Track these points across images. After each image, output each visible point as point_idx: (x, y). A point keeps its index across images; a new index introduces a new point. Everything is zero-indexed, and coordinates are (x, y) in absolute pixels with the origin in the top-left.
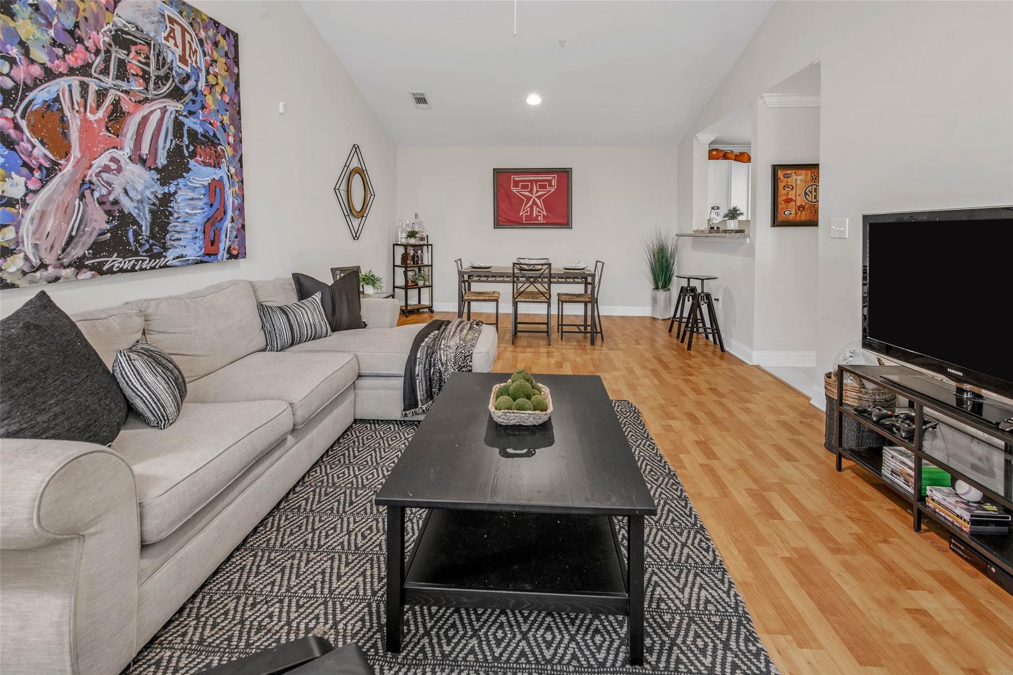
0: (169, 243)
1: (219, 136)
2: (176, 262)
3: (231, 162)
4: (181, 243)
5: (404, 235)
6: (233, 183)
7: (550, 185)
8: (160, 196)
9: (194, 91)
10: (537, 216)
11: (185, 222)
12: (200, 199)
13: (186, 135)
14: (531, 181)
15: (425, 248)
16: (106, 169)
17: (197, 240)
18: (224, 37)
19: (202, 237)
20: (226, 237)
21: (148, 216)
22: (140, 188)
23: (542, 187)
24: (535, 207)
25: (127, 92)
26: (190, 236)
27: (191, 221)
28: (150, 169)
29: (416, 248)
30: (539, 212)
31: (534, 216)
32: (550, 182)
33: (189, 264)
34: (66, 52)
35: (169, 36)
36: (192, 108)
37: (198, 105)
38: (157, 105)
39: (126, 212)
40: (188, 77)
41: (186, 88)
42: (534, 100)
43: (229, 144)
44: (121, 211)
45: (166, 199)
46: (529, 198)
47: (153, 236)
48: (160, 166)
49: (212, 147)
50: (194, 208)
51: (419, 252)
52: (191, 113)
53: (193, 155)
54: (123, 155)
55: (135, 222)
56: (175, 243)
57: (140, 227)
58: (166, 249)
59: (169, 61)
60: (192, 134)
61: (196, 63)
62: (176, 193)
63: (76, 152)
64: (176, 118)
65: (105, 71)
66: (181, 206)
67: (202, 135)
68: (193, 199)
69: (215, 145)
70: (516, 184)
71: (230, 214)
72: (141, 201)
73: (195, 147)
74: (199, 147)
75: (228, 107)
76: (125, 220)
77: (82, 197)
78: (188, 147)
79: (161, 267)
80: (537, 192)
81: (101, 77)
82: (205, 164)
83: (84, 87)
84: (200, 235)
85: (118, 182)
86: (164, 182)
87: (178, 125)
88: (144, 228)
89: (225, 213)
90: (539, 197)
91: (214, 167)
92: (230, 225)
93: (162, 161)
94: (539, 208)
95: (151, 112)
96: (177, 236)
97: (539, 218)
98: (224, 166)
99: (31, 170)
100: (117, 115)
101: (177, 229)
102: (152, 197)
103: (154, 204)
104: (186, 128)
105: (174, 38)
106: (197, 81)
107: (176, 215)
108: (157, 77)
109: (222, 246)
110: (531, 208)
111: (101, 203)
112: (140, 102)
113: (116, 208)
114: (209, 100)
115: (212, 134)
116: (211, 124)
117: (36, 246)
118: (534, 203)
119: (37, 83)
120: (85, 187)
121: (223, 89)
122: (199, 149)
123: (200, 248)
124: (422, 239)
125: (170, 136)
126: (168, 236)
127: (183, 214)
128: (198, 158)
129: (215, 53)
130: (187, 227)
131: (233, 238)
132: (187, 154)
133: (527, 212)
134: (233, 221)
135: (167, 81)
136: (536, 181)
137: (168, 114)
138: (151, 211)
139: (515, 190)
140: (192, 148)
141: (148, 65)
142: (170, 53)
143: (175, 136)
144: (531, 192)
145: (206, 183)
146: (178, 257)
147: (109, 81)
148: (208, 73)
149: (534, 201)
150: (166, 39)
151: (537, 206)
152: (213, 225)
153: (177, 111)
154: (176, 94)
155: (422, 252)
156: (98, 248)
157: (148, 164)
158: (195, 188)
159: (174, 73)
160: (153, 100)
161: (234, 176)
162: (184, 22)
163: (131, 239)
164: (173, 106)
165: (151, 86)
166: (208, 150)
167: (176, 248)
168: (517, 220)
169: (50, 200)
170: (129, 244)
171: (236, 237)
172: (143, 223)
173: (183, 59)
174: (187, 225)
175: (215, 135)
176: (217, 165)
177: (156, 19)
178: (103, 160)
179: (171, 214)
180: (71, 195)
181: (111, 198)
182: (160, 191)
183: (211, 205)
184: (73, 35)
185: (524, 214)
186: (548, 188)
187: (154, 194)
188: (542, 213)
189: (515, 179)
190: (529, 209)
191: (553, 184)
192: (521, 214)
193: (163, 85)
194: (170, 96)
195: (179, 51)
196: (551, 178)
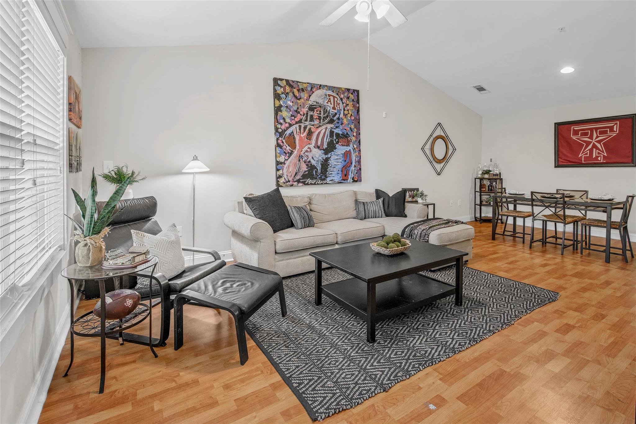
0: (328, 175)
1: (349, 134)
2: (330, 182)
3: (354, 143)
4: (332, 175)
5: (480, 172)
6: (355, 151)
7: (612, 131)
8: (324, 159)
9: (338, 119)
10: (597, 157)
11: (334, 167)
12: (340, 159)
13: (335, 136)
14: (591, 130)
15: (498, 181)
16: (307, 151)
17: (339, 174)
18: (352, 94)
19: (341, 173)
20: (352, 173)
21: (320, 166)
22: (317, 156)
23: (603, 133)
24: (594, 150)
25: (313, 125)
26: (336, 173)
27: (336, 167)
28: (321, 150)
29: (492, 181)
30: (599, 153)
31: (594, 156)
32: (611, 129)
33: (335, 183)
34: (295, 117)
35: (328, 101)
36: (337, 125)
37: (340, 123)
38: (324, 127)
39: (313, 165)
40: (336, 114)
41: (335, 118)
42: (567, 70)
43: (354, 136)
44: (311, 164)
45: (327, 160)
46: (588, 143)
47: (322, 173)
48: (324, 148)
49: (346, 139)
50: (338, 163)
52: (337, 127)
53: (337, 143)
54: (312, 146)
55: (316, 168)
56: (330, 175)
57: (317, 170)
58: (327, 177)
59: (328, 110)
60: (337, 135)
61: (339, 108)
62: (330, 157)
63: (298, 147)
64: (331, 130)
65: (306, 120)
66: (332, 162)
67: (341, 135)
68: (337, 159)
69: (347, 137)
70: (576, 133)
71: (354, 164)
72: (318, 161)
73: (339, 140)
74: (340, 139)
75: (353, 121)
76: (311, 168)
77: (299, 161)
78: (335, 140)
79: (324, 184)
80: (597, 137)
81: (305, 122)
82: (343, 145)
83: (300, 127)
85: (310, 155)
86: (326, 153)
87: (332, 133)
88: (319, 170)
89: (351, 163)
90: (599, 142)
91: (347, 146)
92: (353, 168)
93: (325, 146)
94: (599, 150)
95: (322, 130)
96: (331, 173)
97: (599, 158)
98: (351, 145)
99: (286, 154)
100: (310, 133)
101: (331, 170)
102: (321, 159)
103: (322, 162)
104: (335, 133)
105: (330, 102)
106: (340, 115)
107: (330, 165)
108: (324, 117)
109: (350, 177)
110: (591, 150)
111: (305, 162)
112: (318, 127)
113: (309, 163)
114: (345, 121)
115: (346, 133)
116: (345, 129)
117: (287, 175)
118: (594, 146)
119: (287, 128)
120: (301, 157)
121: (351, 115)
122: (340, 140)
123: (340, 177)
124: (496, 175)
125: (329, 137)
126: (327, 173)
127: (333, 165)
128: (340, 144)
129: (348, 101)
130: (335, 170)
131: (355, 174)
132: (335, 143)
133: (587, 154)
134: (355, 167)
135: (327, 118)
136: (596, 129)
137: (328, 129)
138: (321, 164)
139: (574, 137)
140: (337, 140)
141: (320, 114)
142: (329, 107)
143: (330, 137)
144: (591, 137)
145: (343, 153)
146: (331, 180)
147: (307, 123)
148: (344, 110)
149: (594, 145)
150: (327, 103)
151: (597, 148)
152: (346, 168)
153: (331, 128)
154: (331, 121)
156: (304, 176)
157: (320, 148)
158: (338, 155)
159: (330, 114)
160: (322, 126)
161: (356, 149)
162: (335, 95)
163: (314, 173)
164: (329, 126)
165: (322, 121)
166: (344, 140)
167: (330, 177)
168: (577, 161)
169: (291, 162)
170: (314, 175)
171: (357, 173)
172: (318, 168)
173: (334, 108)
174: (335, 168)
175: (347, 134)
176: (348, 145)
177: (323, 97)
178: (306, 148)
179: (329, 165)
180: (296, 160)
181: (308, 160)
182: (325, 157)
183: (345, 161)
184: (297, 112)
185: (583, 156)
186: (608, 133)
187: (322, 158)
188: (602, 154)
189: (575, 129)
190: (588, 151)
191: (615, 129)
192: (580, 156)
193: (326, 119)
194: (329, 123)
195: (332, 106)
196: (612, 125)
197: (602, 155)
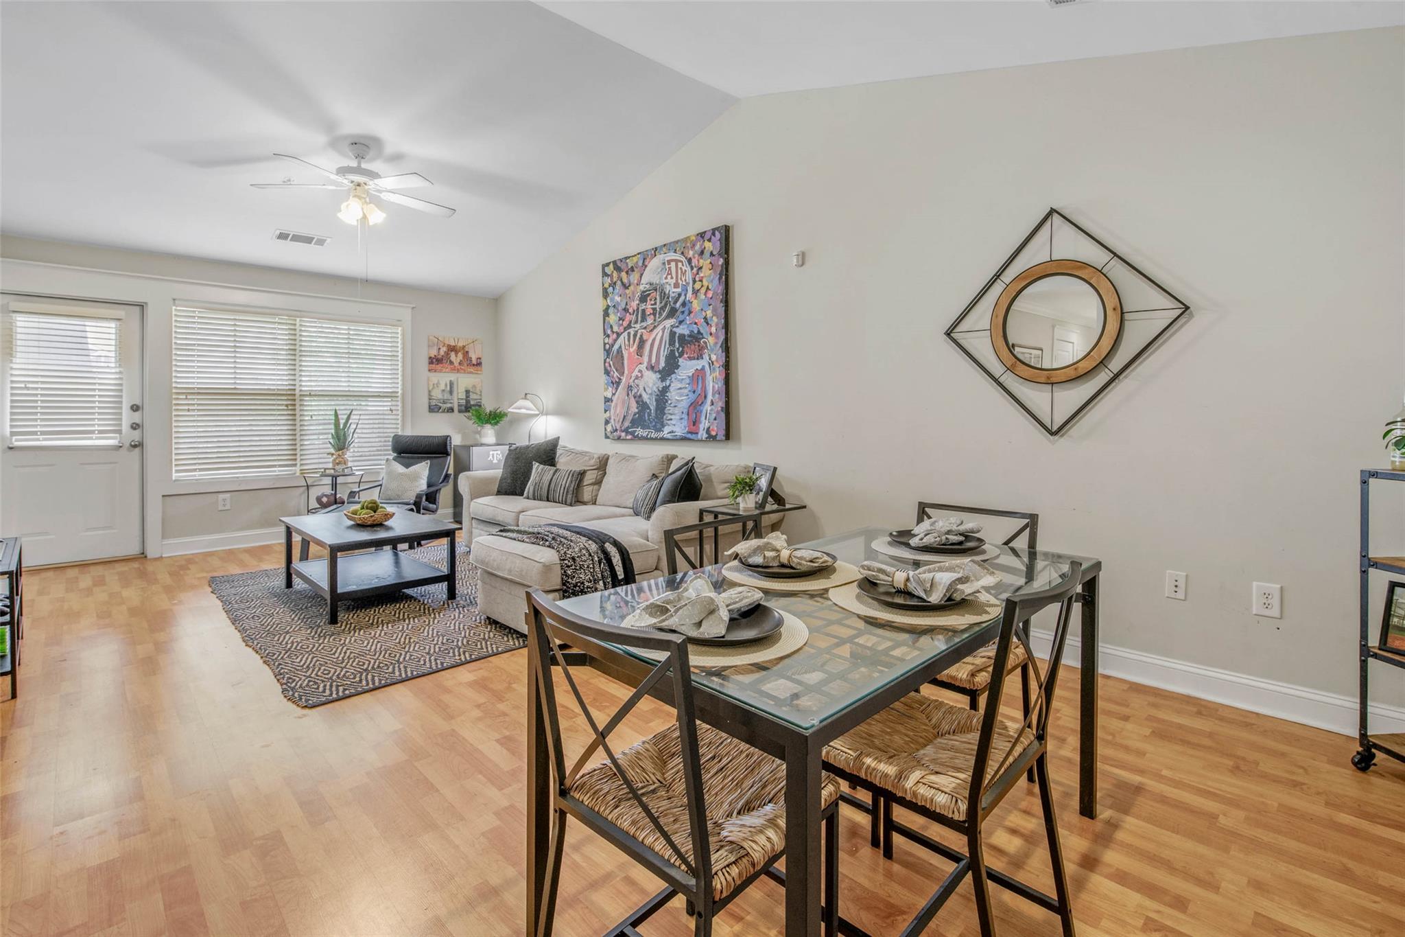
0: (665, 422)
1: (702, 331)
2: (669, 436)
3: (712, 350)
4: (672, 422)
6: (714, 369)
8: (660, 389)
9: (684, 304)
11: (675, 406)
12: (686, 388)
13: (677, 341)
16: (637, 378)
17: (683, 420)
19: (686, 417)
20: (706, 419)
21: (655, 403)
22: (651, 385)
25: (645, 328)
26: (678, 417)
27: (679, 406)
28: (656, 372)
33: (677, 440)
35: (668, 274)
36: (681, 318)
37: (686, 313)
38: (661, 327)
39: (644, 401)
40: (680, 295)
41: (678, 305)
43: (711, 334)
44: (642, 401)
45: (665, 390)
47: (656, 417)
48: (661, 368)
49: (696, 343)
50: (681, 396)
52: (681, 322)
53: (681, 355)
54: (643, 367)
55: (649, 408)
56: (669, 422)
57: (651, 410)
58: (663, 426)
59: (667, 292)
60: (682, 337)
61: (686, 280)
62: (670, 385)
63: (626, 372)
64: (671, 330)
65: (637, 322)
66: (673, 395)
67: (689, 336)
68: (680, 389)
69: (698, 340)
71: (710, 397)
72: (651, 394)
73: (683, 348)
74: (686, 346)
75: (711, 302)
76: (643, 406)
77: (628, 395)
78: (678, 349)
79: (660, 439)
81: (635, 325)
82: (690, 358)
83: (629, 333)
84: (685, 416)
85: (641, 383)
86: (663, 379)
87: (672, 334)
88: (652, 411)
89: (705, 397)
91: (698, 359)
92: (709, 408)
93: (662, 364)
95: (657, 334)
96: (670, 417)
98: (706, 357)
99: (613, 384)
100: (642, 342)
101: (670, 412)
102: (656, 390)
103: (657, 395)
104: (677, 335)
105: (671, 274)
106: (685, 295)
107: (669, 402)
108: (660, 309)
109: (701, 426)
111: (635, 397)
112: (651, 331)
113: (640, 400)
115: (696, 332)
116: (696, 323)
117: (614, 420)
120: (630, 388)
121: (708, 287)
122: (686, 349)
123: (685, 427)
125: (667, 346)
126: (665, 417)
127: (674, 401)
128: (685, 356)
129: (701, 260)
130: (676, 411)
131: (712, 420)
132: (677, 354)
134: (713, 404)
135: (666, 308)
137: (666, 330)
138: (656, 400)
140: (681, 349)
141: (655, 304)
142: (668, 286)
143: (670, 345)
145: (691, 374)
146: (670, 432)
147: (638, 326)
150: (666, 278)
152: (695, 408)
153: (672, 326)
154: (672, 314)
156: (634, 423)
157: (655, 369)
158: (683, 379)
159: (670, 299)
160: (658, 325)
161: (715, 363)
162: (678, 256)
163: (647, 418)
164: (669, 323)
165: (657, 316)
166: (693, 347)
167: (669, 425)
169: (618, 397)
170: (645, 421)
171: (715, 419)
172: (652, 408)
173: (676, 286)
174: (676, 408)
175: (699, 332)
176: (700, 357)
177: (660, 269)
178: (636, 373)
179: (667, 401)
180: (625, 393)
181: (638, 394)
182: (661, 385)
183: (694, 392)
184: (626, 310)
187: (658, 388)
193: (664, 311)
194: (668, 317)
195: (674, 281)
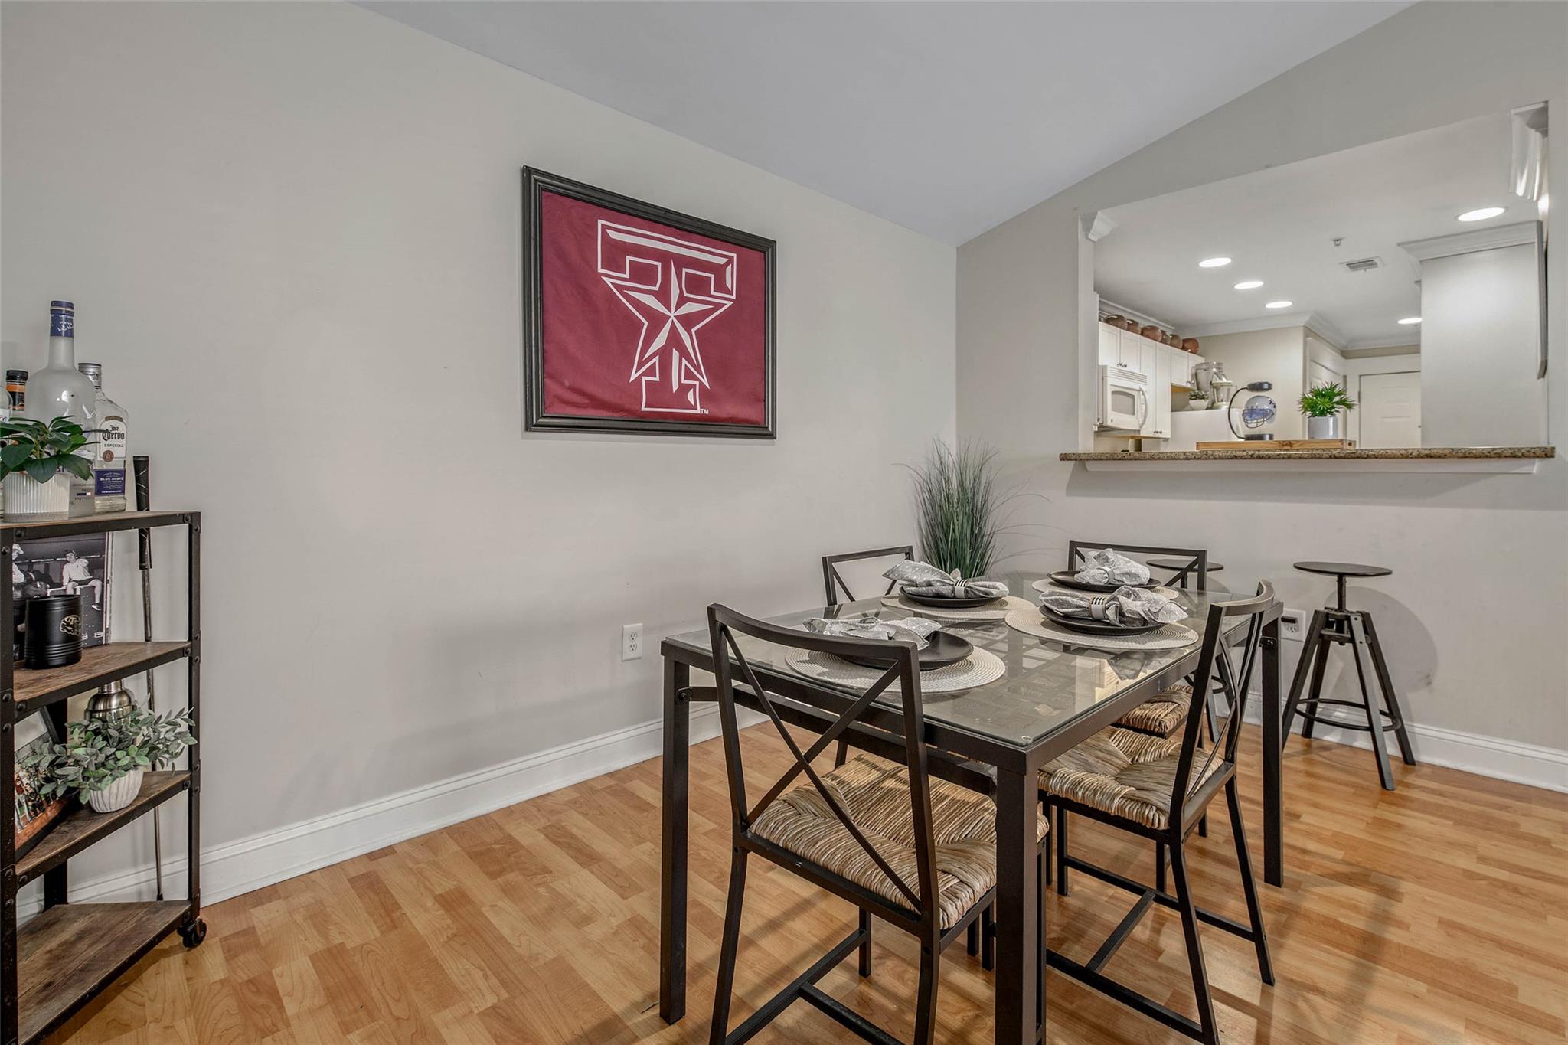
7: (721, 286)
10: (684, 389)
14: (664, 257)
23: (697, 286)
24: (676, 354)
30: (689, 375)
31: (675, 387)
32: (719, 271)
46: (657, 321)
51: (75, 571)
70: (615, 254)
80: (682, 301)
90: (688, 321)
94: (690, 360)
97: (690, 396)
110: (664, 354)
118: (674, 340)
124: (106, 482)
133: (651, 372)
136: (682, 262)
139: (610, 279)
144: (663, 296)
149: (674, 332)
151: (684, 353)
155: (96, 567)
168: (622, 402)
185: (644, 379)
186: (713, 293)
188: (697, 379)
189: (613, 235)
190: (656, 359)
191: (729, 284)
192: (634, 376)
196: (722, 261)
197: (697, 383)
